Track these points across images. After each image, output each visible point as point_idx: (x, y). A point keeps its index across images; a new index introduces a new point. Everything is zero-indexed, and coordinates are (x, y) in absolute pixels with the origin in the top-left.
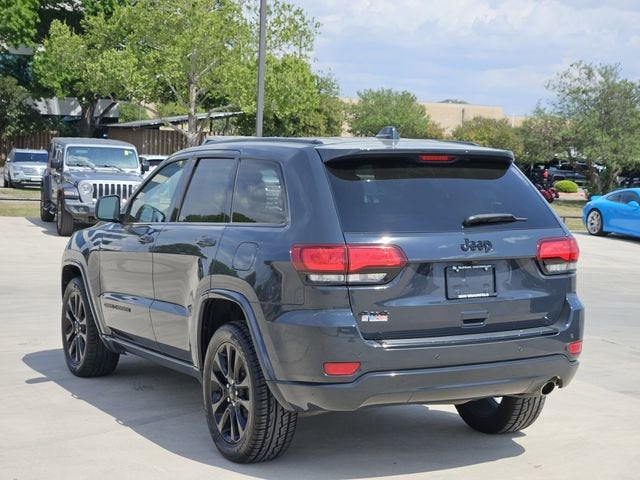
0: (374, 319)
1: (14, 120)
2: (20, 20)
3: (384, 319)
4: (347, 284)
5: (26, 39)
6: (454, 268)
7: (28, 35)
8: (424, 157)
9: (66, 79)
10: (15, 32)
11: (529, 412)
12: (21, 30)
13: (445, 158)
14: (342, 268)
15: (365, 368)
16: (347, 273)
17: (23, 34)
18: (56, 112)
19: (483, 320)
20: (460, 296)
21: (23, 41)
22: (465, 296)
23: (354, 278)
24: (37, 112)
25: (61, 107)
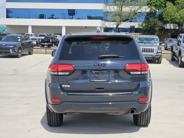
0: (66, 86)
1: (157, 31)
2: (160, 2)
3: (69, 86)
4: (58, 75)
5: (161, 7)
6: (93, 72)
7: (162, 6)
8: (95, 37)
9: (173, 18)
10: (158, 6)
11: (144, 120)
12: (160, 5)
13: (103, 37)
14: (56, 70)
15: (62, 101)
16: (58, 72)
17: (160, 6)
18: (172, 28)
19: (103, 89)
20: (95, 81)
21: (161, 8)
22: (97, 81)
23: (60, 73)
24: (165, 28)
25: (174, 27)
